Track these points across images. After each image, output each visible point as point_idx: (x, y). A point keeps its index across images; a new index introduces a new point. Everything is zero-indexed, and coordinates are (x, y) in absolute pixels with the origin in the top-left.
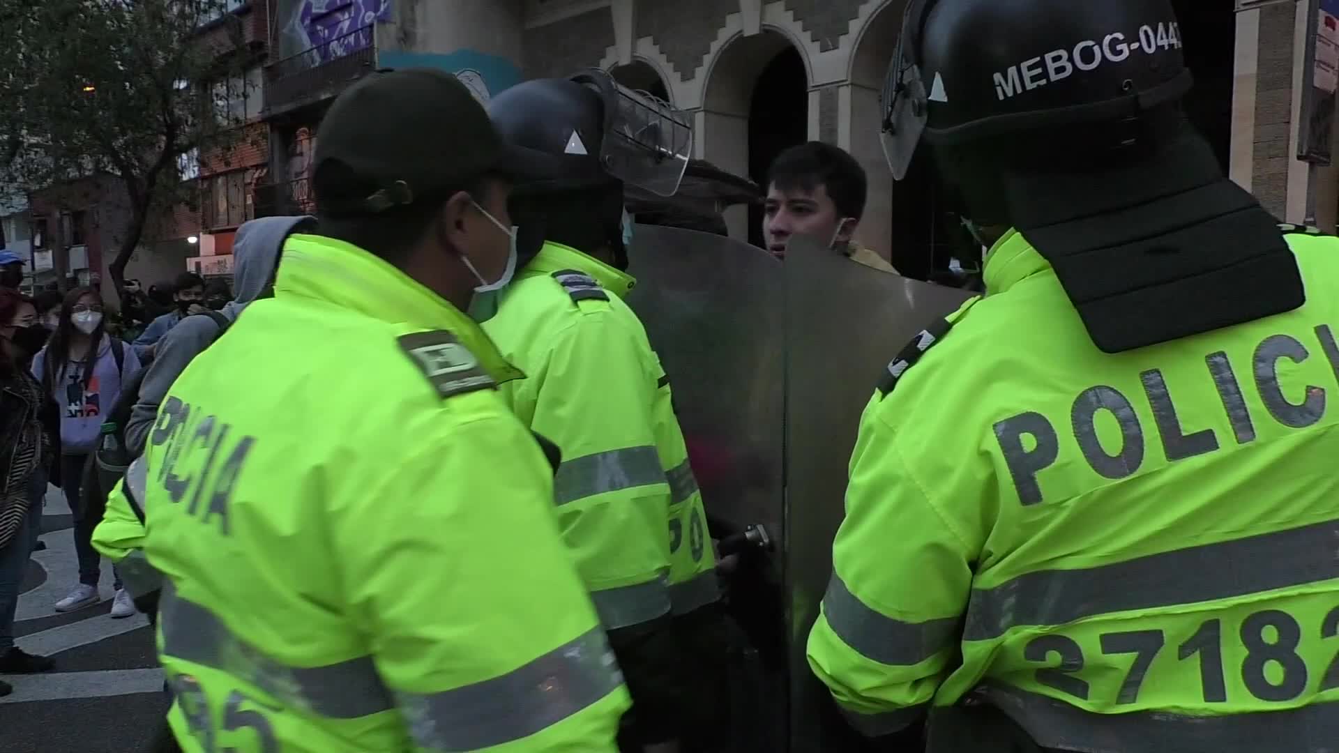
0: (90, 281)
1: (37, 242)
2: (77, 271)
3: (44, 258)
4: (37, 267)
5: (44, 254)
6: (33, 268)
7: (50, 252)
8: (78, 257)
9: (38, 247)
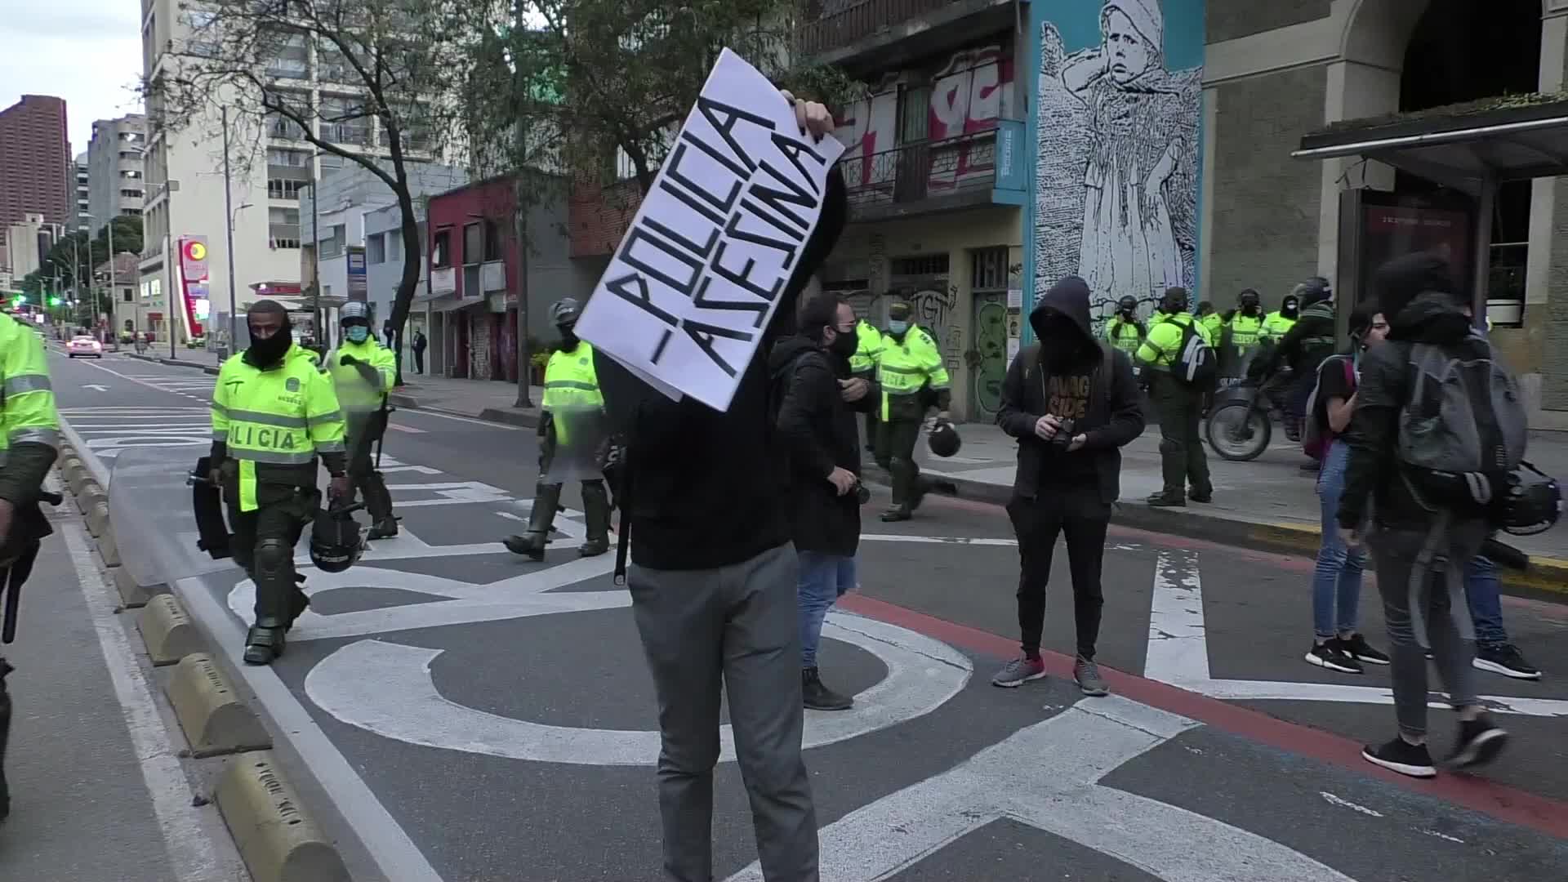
0: (508, 305)
1: (436, 260)
2: (488, 294)
3: (443, 278)
4: (434, 290)
5: (444, 273)
6: (430, 291)
7: (453, 270)
8: (492, 275)
9: (436, 266)
